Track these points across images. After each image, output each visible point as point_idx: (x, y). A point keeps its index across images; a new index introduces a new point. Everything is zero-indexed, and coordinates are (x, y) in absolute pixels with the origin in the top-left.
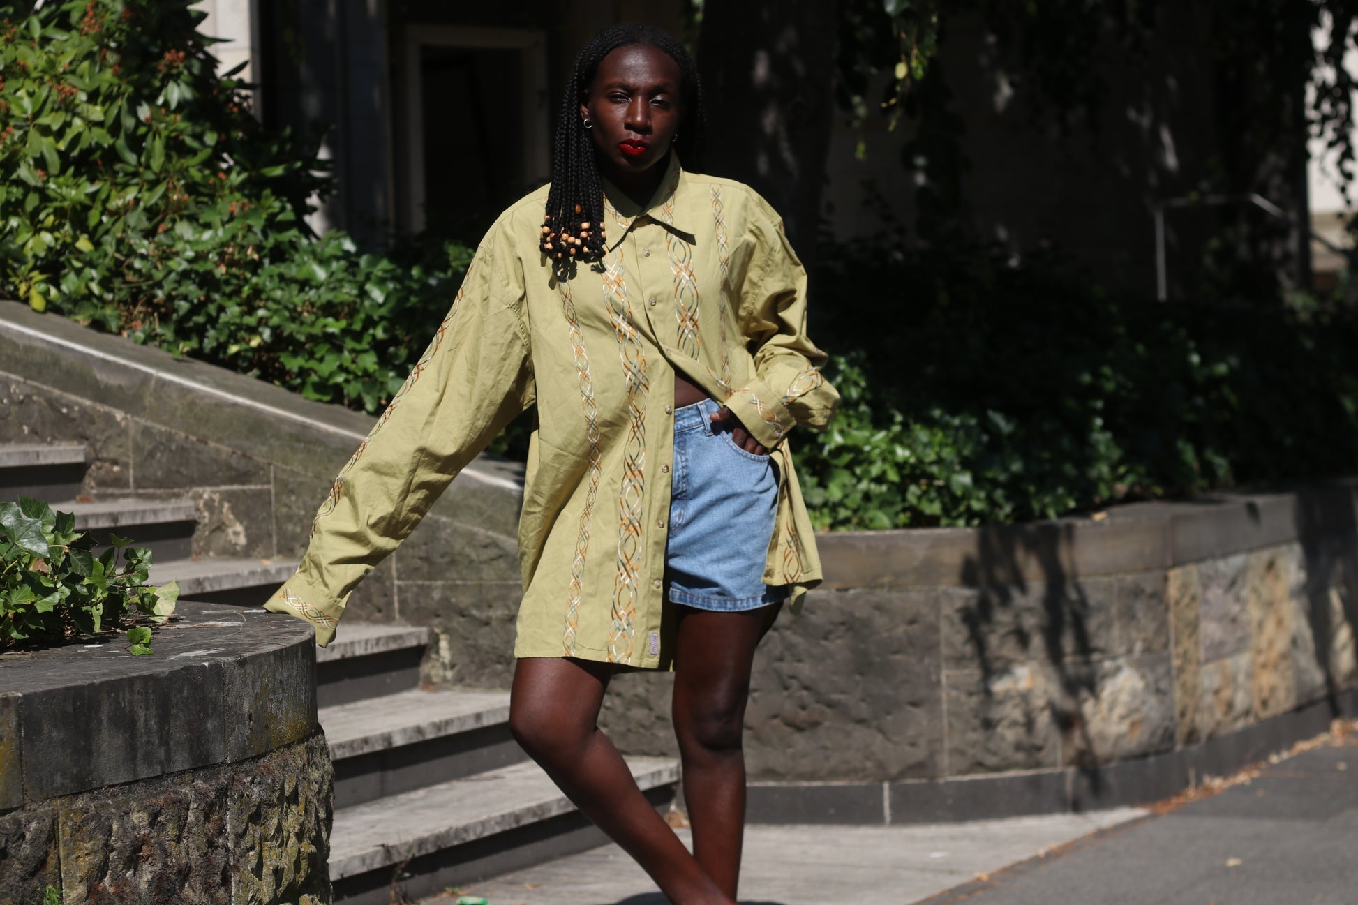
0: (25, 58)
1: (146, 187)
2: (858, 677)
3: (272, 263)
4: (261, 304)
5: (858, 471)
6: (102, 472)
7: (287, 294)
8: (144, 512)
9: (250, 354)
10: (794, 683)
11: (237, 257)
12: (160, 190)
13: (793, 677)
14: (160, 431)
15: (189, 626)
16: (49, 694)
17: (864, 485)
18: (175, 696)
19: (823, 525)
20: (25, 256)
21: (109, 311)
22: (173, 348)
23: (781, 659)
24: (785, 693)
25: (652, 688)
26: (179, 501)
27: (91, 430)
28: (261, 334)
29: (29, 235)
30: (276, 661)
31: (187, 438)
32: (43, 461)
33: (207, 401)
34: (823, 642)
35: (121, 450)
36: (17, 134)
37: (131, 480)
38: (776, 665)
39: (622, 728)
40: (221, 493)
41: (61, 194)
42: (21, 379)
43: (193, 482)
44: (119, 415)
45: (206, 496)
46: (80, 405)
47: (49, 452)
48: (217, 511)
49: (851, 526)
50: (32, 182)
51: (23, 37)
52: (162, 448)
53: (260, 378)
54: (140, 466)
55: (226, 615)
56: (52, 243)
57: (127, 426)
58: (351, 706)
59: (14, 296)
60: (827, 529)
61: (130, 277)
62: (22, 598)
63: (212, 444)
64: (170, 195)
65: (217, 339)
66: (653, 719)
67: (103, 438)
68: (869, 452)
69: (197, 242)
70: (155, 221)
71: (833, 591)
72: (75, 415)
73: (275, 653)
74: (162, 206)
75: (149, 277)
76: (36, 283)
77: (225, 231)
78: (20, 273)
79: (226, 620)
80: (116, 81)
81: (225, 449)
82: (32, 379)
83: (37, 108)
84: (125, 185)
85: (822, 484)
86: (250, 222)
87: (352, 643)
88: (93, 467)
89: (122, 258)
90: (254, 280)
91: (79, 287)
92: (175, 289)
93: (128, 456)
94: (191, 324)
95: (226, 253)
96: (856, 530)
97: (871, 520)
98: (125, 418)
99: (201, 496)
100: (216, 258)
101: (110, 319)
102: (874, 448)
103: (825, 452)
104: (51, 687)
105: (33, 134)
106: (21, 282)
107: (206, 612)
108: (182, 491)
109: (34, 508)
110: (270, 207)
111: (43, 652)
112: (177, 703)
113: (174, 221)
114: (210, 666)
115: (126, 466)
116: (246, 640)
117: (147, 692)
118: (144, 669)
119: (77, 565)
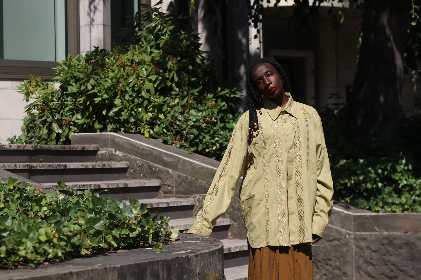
0: (145, 58)
1: (181, 98)
2: (411, 262)
3: (221, 123)
4: (217, 136)
5: (411, 193)
6: (165, 189)
7: (225, 133)
8: (177, 202)
9: (213, 152)
10: (389, 263)
11: (209, 121)
12: (186, 99)
13: (389, 261)
14: (183, 176)
15: (182, 242)
16: (129, 266)
17: (413, 197)
18: (173, 267)
19: (399, 211)
20: (143, 120)
21: (168, 138)
22: (188, 150)
23: (385, 255)
24: (386, 267)
25: (341, 263)
26: (189, 198)
27: (162, 175)
28: (216, 145)
29: (145, 114)
30: (208, 255)
31: (192, 178)
32: (146, 185)
33: (198, 167)
34: (399, 250)
35: (171, 182)
36: (142, 82)
37: (174, 192)
38: (383, 257)
39: (331, 276)
40: (202, 196)
41: (154, 101)
42: (141, 159)
43: (194, 193)
44: (171, 171)
45: (197, 197)
46: (158, 168)
47: (148, 182)
48: (201, 202)
49: (409, 211)
50: (146, 97)
51: (144, 51)
52: (184, 181)
53: (215, 159)
54: (177, 187)
55: (195, 238)
56: (152, 116)
57: (173, 174)
58: (242, 266)
59: (140, 133)
60: (401, 212)
61: (176, 127)
62: (125, 232)
63: (200, 181)
64: (189, 101)
65: (203, 147)
66: (342, 274)
67: (166, 178)
68: (415, 187)
69: (197, 116)
70: (184, 109)
71: (403, 233)
72: (157, 171)
73: (208, 253)
74: (186, 105)
75: (181, 127)
76: (146, 129)
77: (206, 113)
78: (141, 125)
79: (194, 240)
80: (172, 65)
81: (204, 182)
82: (144, 159)
83: (148, 74)
84: (175, 98)
85: (399, 197)
86: (213, 110)
87: (243, 246)
88: (162, 187)
89: (173, 121)
90: (215, 128)
91: (160, 130)
92: (189, 131)
93: (173, 184)
94: (194, 142)
95: (206, 120)
96: (411, 212)
97: (416, 209)
98: (172, 172)
99: (196, 197)
100: (203, 121)
101: (169, 140)
102: (417, 185)
103: (400, 186)
104: (130, 263)
105: (147, 82)
106: (142, 128)
107: (189, 237)
108: (190, 195)
109: (133, 202)
110: (220, 105)
111: (132, 250)
112: (173, 269)
113: (190, 109)
114: (185, 257)
115: (172, 187)
116: (200, 248)
117: (163, 266)
118: (163, 257)
119: (144, 222)
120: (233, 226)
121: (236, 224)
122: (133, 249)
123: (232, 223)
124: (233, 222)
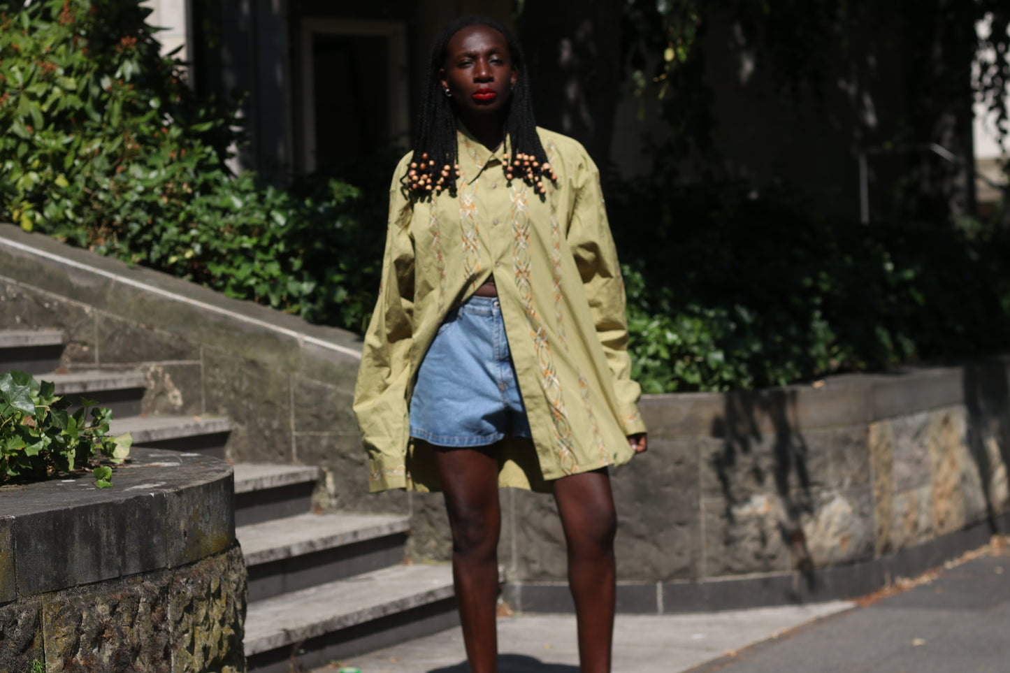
0: (17, 43)
1: (107, 139)
2: (638, 504)
3: (201, 195)
4: (194, 226)
5: (639, 351)
6: (75, 351)
7: (212, 218)
8: (106, 381)
9: (185, 264)
11: (175, 191)
12: (118, 141)
14: (118, 321)
15: (140, 466)
16: (35, 516)
17: (643, 361)
18: (129, 518)
20: (17, 190)
21: (80, 231)
22: (128, 259)
26: (132, 372)
27: (67, 320)
28: (193, 249)
29: (20, 175)
30: (204, 492)
31: (138, 325)
32: (30, 343)
33: (153, 298)
35: (89, 335)
36: (12, 99)
37: (97, 357)
40: (163, 367)
41: (44, 144)
42: (15, 282)
43: (142, 359)
44: (87, 309)
45: (152, 369)
46: (58, 301)
47: (35, 336)
48: (160, 380)
50: (23, 135)
51: (16, 27)
52: (119, 333)
53: (192, 281)
54: (103, 347)
55: (167, 458)
56: (38, 181)
57: (93, 317)
58: (260, 525)
59: (9, 220)
61: (96, 206)
62: (15, 445)
63: (157, 330)
64: (126, 145)
65: (161, 252)
67: (76, 326)
68: (646, 337)
69: (145, 180)
70: (115, 164)
72: (55, 309)
73: (203, 486)
74: (120, 153)
75: (110, 206)
76: (25, 210)
77: (166, 172)
78: (13, 203)
79: (167, 462)
80: (85, 60)
81: (167, 334)
82: (23, 282)
83: (27, 80)
84: (92, 138)
86: (185, 165)
87: (262, 479)
88: (68, 348)
89: (90, 192)
90: (188, 208)
91: (57, 213)
92: (129, 215)
93: (94, 339)
94: (141, 241)
95: (167, 188)
97: (649, 387)
98: (92, 311)
99: (148, 369)
100: (160, 192)
101: (80, 237)
102: (650, 333)
104: (37, 512)
105: (24, 99)
106: (14, 209)
107: (152, 455)
108: (134, 365)
109: (22, 378)
110: (200, 154)
111: (31, 486)
112: (130, 524)
113: (128, 164)
114: (155, 495)
115: (92, 347)
116: (183, 476)
117: (108, 516)
118: (106, 498)
119: (57, 421)
120: (236, 435)
121: (242, 429)
122: (34, 482)
123: (233, 428)
124: (237, 425)
